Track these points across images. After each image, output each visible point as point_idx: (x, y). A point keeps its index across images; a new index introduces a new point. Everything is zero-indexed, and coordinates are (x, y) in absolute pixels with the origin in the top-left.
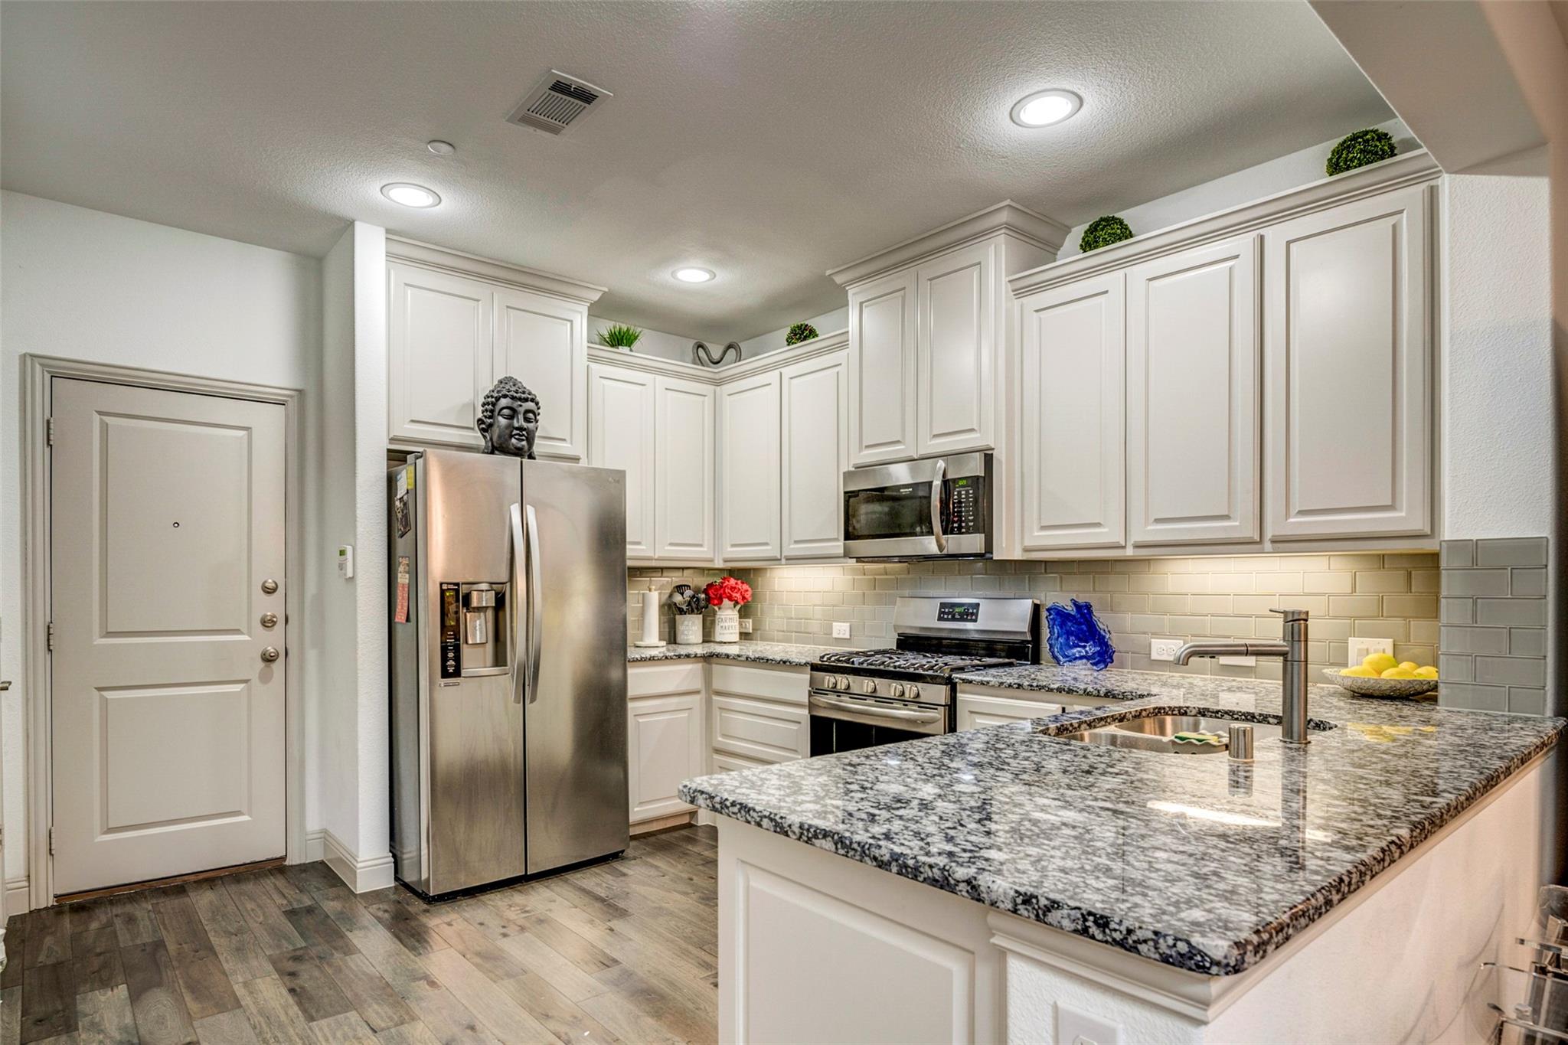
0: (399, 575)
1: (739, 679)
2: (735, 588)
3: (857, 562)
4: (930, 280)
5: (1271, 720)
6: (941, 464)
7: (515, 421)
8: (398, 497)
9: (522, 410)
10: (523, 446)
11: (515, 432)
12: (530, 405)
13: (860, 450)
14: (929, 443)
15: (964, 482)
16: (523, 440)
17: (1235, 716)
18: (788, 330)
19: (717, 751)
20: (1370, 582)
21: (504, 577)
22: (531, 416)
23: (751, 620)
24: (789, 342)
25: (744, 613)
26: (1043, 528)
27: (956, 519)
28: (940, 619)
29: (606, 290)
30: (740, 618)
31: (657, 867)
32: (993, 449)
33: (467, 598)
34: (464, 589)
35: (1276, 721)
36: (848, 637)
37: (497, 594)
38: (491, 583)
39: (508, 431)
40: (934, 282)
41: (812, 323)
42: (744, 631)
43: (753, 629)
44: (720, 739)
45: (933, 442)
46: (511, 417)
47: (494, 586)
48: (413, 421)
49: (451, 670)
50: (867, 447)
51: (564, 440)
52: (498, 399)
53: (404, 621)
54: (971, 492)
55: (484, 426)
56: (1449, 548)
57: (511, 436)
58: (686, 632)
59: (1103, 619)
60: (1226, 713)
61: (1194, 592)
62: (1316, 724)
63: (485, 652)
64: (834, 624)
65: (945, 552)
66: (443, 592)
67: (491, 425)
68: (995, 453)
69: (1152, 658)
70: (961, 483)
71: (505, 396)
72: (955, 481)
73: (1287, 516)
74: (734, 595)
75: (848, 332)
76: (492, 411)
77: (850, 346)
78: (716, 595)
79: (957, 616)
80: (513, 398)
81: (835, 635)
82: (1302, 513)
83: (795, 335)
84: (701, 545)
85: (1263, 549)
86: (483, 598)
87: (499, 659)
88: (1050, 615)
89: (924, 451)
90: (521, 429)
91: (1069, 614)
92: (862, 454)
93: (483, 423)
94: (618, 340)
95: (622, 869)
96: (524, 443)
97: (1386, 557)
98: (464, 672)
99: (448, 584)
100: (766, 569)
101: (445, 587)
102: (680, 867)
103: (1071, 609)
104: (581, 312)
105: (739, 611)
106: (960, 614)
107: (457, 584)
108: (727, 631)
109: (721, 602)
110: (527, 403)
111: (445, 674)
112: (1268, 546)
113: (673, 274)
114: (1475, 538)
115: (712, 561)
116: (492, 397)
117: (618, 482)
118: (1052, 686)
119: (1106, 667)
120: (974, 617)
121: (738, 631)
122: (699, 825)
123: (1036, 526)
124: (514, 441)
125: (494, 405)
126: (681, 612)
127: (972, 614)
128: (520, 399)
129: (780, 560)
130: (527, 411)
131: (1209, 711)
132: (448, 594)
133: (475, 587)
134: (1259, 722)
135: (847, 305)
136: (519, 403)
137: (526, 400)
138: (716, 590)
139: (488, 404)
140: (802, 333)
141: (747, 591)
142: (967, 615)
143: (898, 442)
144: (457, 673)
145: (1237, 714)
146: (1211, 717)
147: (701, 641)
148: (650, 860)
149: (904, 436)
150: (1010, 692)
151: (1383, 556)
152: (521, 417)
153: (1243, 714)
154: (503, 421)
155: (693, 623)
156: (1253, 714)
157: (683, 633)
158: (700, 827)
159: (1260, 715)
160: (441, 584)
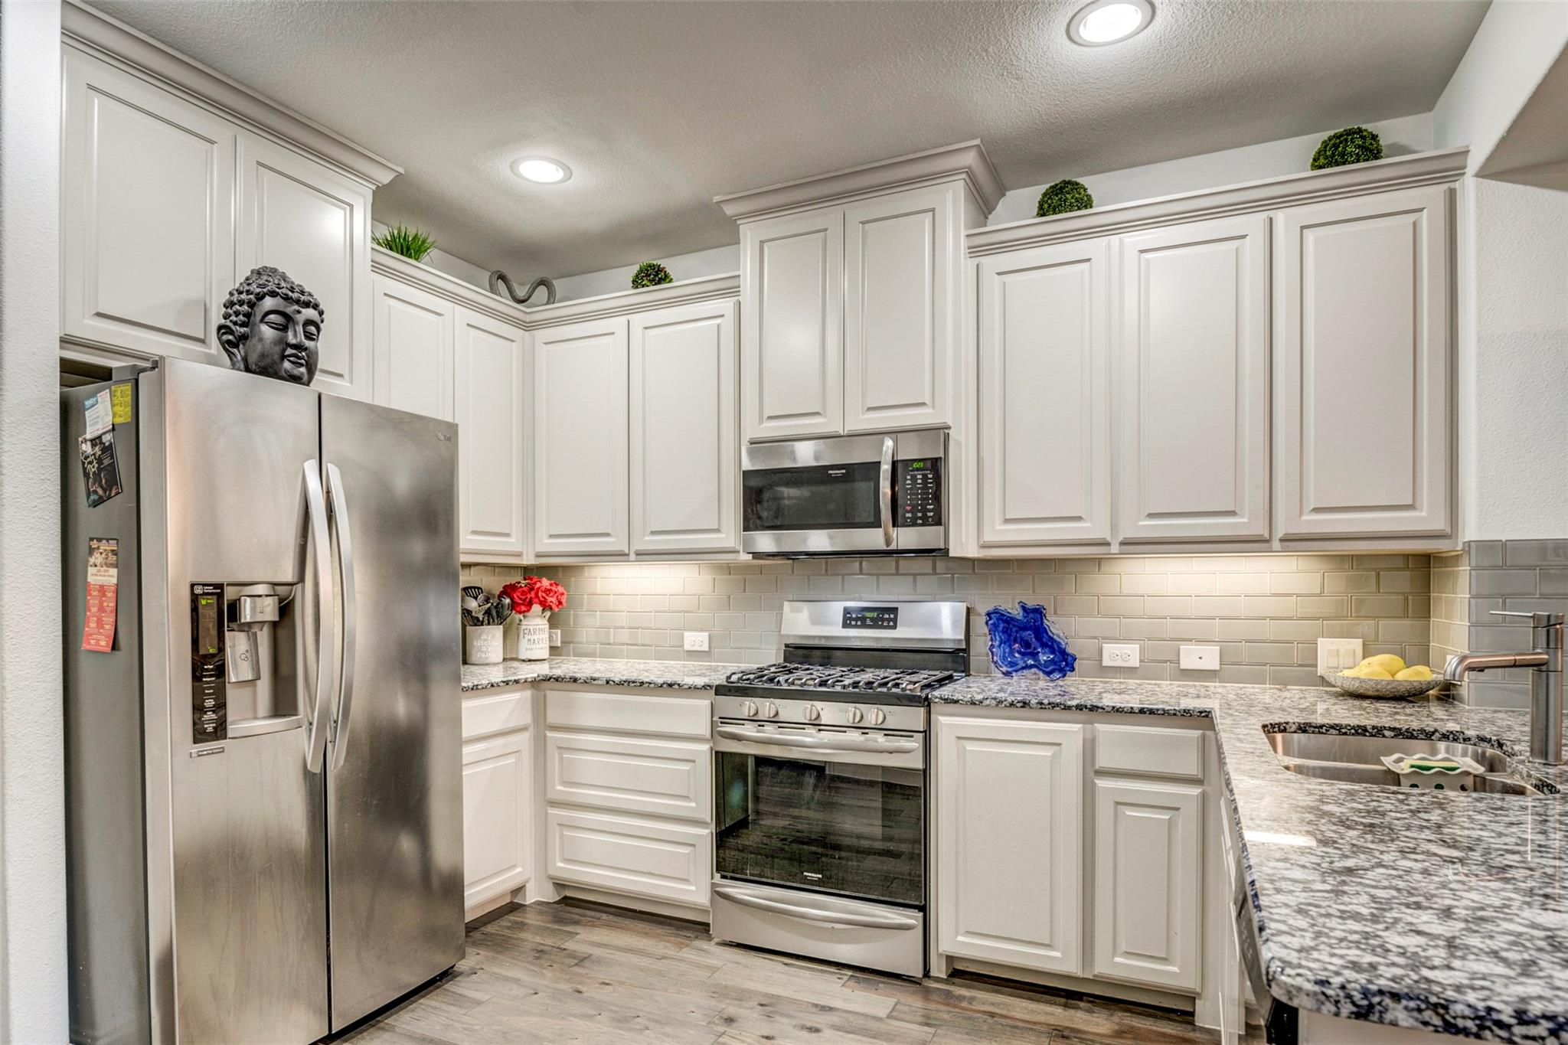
0: (91, 570)
1: (590, 708)
2: (550, 590)
3: (754, 558)
4: (863, 223)
5: (1386, 733)
6: (889, 443)
7: (290, 334)
8: (88, 436)
9: (301, 318)
10: (302, 374)
11: (289, 351)
12: (310, 313)
13: (761, 421)
14: (861, 417)
15: (921, 465)
16: (302, 365)
17: (1344, 731)
18: (635, 269)
19: (554, 804)
20: (1335, 582)
21: (288, 574)
22: (313, 328)
23: (559, 631)
24: (637, 283)
25: (553, 623)
26: (1007, 521)
27: (909, 508)
28: (845, 625)
29: (402, 171)
30: (550, 628)
31: (517, 981)
32: (949, 428)
33: (234, 608)
34: (230, 594)
35: (1392, 734)
36: (707, 649)
37: (281, 601)
38: (275, 584)
39: (278, 349)
40: (867, 226)
41: (669, 265)
42: (553, 645)
43: (562, 642)
44: (559, 788)
45: (866, 416)
46: (284, 329)
47: (277, 588)
48: (99, 315)
49: (210, 728)
50: (770, 418)
51: (340, 376)
52: (260, 297)
53: (109, 649)
54: (930, 476)
55: (231, 337)
56: (1477, 548)
57: (283, 357)
58: (484, 649)
59: (1057, 626)
60: (1332, 727)
61: (1150, 594)
62: (1443, 734)
63: (255, 694)
64: (686, 634)
65: (893, 547)
66: (195, 599)
67: (244, 338)
68: (951, 432)
69: (1104, 664)
70: (916, 465)
71: (273, 294)
72: (908, 463)
73: (1301, 513)
74: (549, 599)
75: (739, 276)
76: (248, 315)
77: (741, 293)
78: (524, 600)
79: (868, 622)
80: (287, 298)
81: (687, 647)
82: (1316, 510)
83: (648, 275)
84: (508, 535)
85: (1271, 547)
86: (259, 609)
87: (283, 703)
88: (990, 619)
89: (853, 426)
90: (298, 347)
91: (1013, 619)
92: (762, 426)
93: (230, 332)
94: (406, 247)
95: (460, 991)
96: (303, 370)
97: (1354, 558)
98: (232, 729)
99: (204, 585)
100: (583, 567)
101: (198, 590)
102: (548, 973)
103: (1017, 613)
104: (364, 197)
105: (549, 620)
106: (872, 619)
107: (220, 586)
108: (534, 646)
109: (530, 605)
110: (308, 310)
111: (200, 735)
112: (1276, 544)
113: (513, 167)
114: (1504, 540)
115: (519, 555)
116: (248, 292)
117: (449, 439)
118: (1069, 703)
119: (1064, 676)
120: (891, 624)
121: (548, 645)
122: (527, 903)
123: (998, 519)
124: (287, 365)
125: (252, 305)
126: (477, 622)
127: (889, 620)
128: (298, 302)
129: (628, 555)
130: (309, 322)
131: (1311, 726)
132: (204, 602)
133: (249, 590)
134: (1372, 735)
135: (739, 243)
136: (296, 307)
137: (307, 305)
138: (523, 593)
139: (241, 303)
140: (653, 276)
141: (563, 594)
142: (883, 621)
143: (817, 414)
144: (220, 731)
145: (1346, 728)
146: (1313, 732)
147: (501, 660)
148: (496, 970)
149: (824, 408)
150: (1013, 712)
151: (1352, 556)
152: (300, 329)
153: (1353, 728)
154: (267, 332)
155: (494, 636)
156: (1365, 727)
157: (480, 650)
158: (529, 906)
159: (1374, 727)
160: (192, 586)
